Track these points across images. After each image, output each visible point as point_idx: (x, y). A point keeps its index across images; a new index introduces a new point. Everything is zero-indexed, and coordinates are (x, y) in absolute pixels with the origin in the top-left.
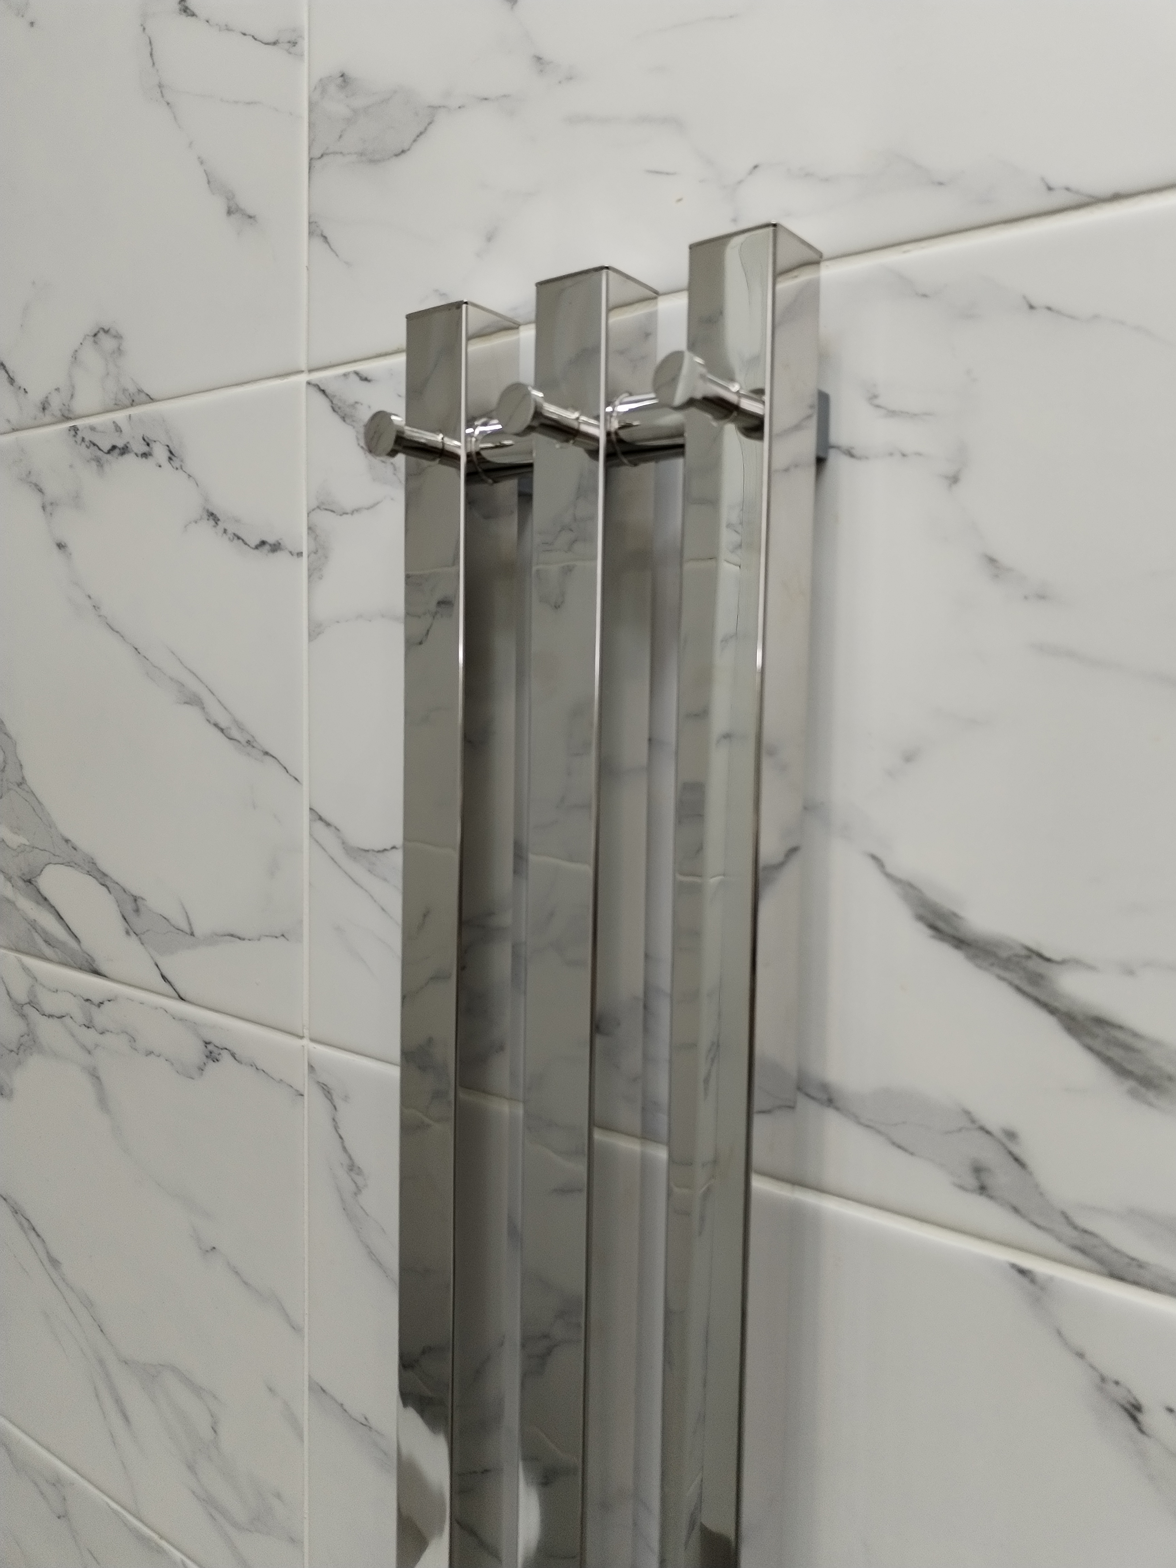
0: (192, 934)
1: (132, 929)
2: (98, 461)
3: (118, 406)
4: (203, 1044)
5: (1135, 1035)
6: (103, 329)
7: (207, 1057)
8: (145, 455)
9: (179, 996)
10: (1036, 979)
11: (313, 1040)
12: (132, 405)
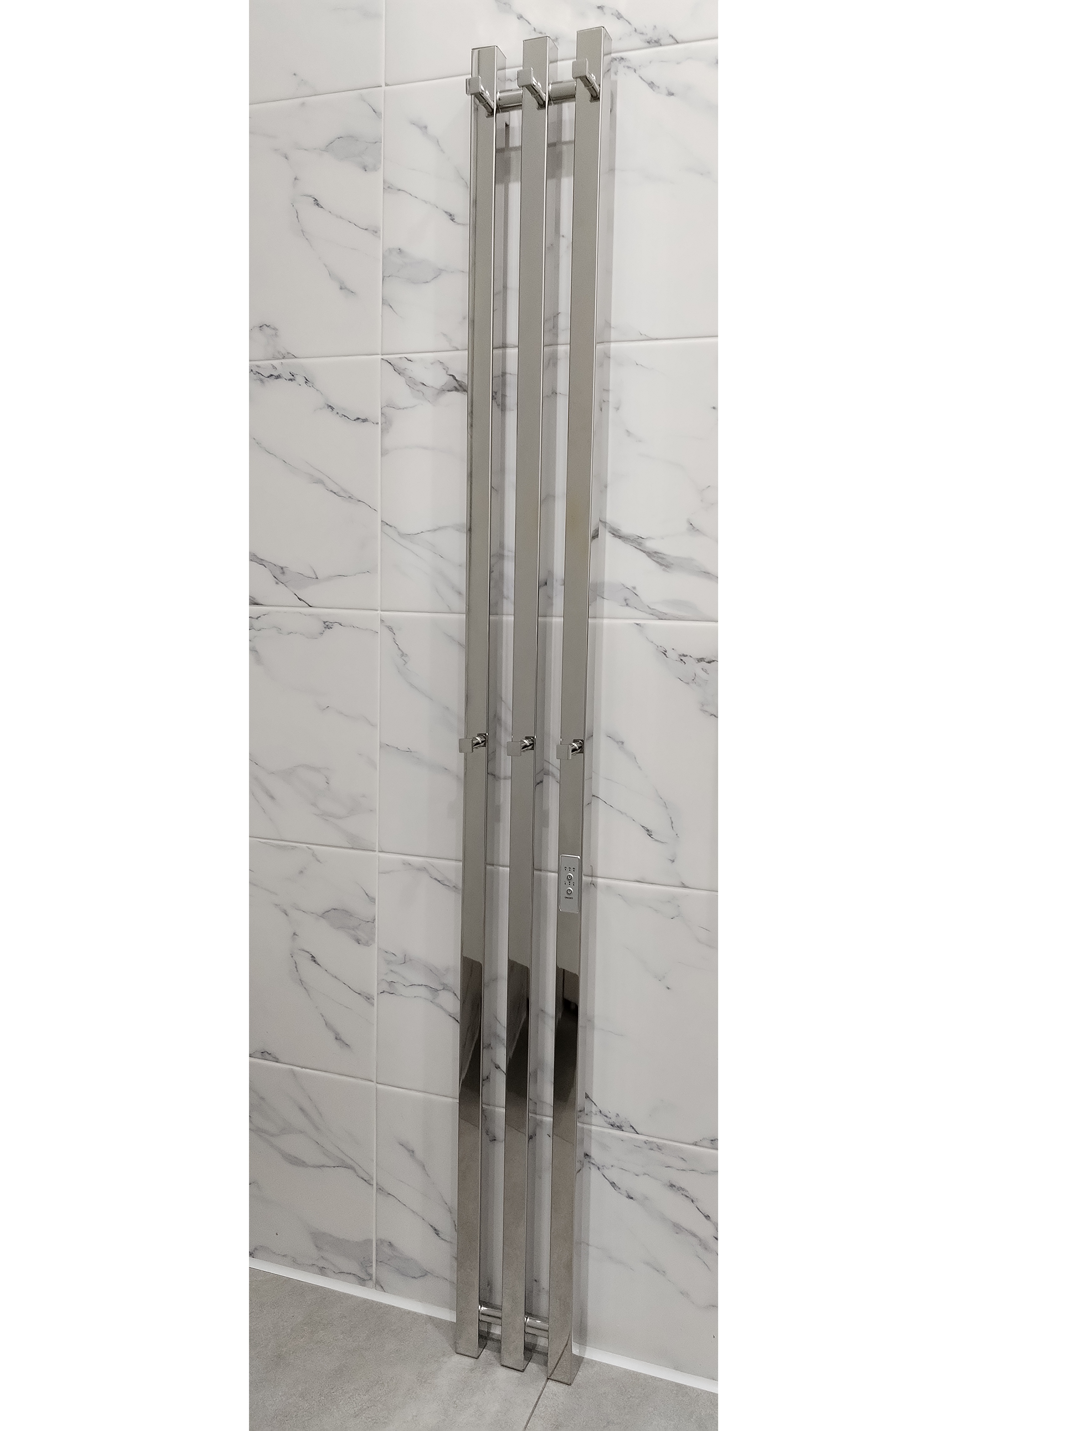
0: (317, 578)
1: (280, 581)
2: (262, 381)
3: (275, 358)
4: (323, 623)
5: (664, 554)
6: (267, 326)
7: (325, 628)
8: (291, 380)
9: (309, 605)
10: (640, 544)
11: (382, 611)
12: (283, 358)
